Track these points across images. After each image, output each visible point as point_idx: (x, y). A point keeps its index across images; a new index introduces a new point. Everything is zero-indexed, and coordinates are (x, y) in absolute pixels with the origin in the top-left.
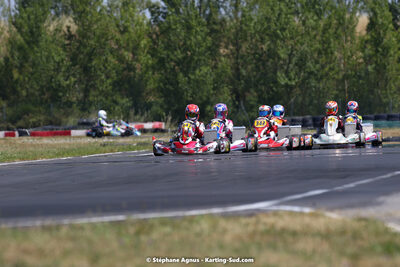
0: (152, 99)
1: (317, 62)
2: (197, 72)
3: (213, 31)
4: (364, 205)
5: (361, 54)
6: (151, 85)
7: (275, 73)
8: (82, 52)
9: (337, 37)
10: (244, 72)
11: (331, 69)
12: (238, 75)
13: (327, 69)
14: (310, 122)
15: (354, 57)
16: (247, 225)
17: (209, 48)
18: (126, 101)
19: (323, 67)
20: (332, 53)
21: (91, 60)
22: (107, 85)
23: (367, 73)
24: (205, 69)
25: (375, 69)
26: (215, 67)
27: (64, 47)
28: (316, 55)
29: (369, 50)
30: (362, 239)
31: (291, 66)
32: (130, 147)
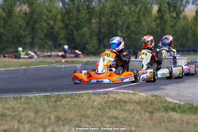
0: (62, 42)
1: (135, 26)
2: (82, 30)
3: (89, 12)
4: (155, 90)
5: (154, 23)
6: (62, 36)
7: (116, 31)
8: (31, 20)
9: (144, 15)
10: (103, 30)
11: (142, 30)
12: (100, 32)
13: (139, 30)
14: (132, 52)
15: (152, 25)
16: (104, 98)
17: (87, 20)
18: (50, 43)
19: (138, 28)
20: (142, 23)
21: (35, 24)
22: (42, 36)
23: (157, 32)
24: (85, 29)
25: (161, 30)
26: (90, 28)
27: (23, 18)
28: (134, 23)
29: (158, 22)
30: (155, 104)
31: (124, 28)
32: (52, 63)
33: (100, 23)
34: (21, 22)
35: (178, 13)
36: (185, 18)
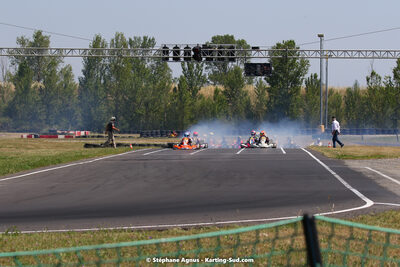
2: (99, 108)
18: (66, 120)
21: (50, 101)
23: (175, 110)
26: (108, 106)
27: (39, 95)
33: (117, 100)
34: (38, 98)
35: (195, 92)
36: (201, 96)
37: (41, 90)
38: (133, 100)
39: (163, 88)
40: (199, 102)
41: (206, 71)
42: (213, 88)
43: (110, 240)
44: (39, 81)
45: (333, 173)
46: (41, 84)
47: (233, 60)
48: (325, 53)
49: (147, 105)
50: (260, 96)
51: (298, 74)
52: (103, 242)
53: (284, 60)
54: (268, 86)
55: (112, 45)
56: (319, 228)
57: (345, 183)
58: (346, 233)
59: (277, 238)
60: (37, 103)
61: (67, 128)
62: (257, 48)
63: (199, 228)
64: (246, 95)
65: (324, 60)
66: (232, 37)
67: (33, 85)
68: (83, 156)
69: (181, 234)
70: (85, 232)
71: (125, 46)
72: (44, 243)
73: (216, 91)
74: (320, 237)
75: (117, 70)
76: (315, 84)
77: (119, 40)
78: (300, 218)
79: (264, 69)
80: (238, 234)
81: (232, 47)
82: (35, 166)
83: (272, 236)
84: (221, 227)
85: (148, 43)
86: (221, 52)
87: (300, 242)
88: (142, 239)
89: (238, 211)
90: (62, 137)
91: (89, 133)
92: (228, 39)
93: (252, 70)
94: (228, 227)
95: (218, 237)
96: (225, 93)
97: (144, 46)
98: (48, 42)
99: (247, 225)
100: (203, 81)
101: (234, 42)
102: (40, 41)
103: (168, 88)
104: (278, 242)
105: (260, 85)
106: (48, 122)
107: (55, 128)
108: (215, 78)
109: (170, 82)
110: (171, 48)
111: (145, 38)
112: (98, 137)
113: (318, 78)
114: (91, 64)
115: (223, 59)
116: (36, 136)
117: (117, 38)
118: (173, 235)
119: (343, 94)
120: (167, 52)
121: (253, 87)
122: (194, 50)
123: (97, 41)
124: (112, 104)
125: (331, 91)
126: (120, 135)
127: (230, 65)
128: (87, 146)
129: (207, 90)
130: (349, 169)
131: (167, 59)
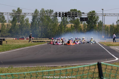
34: (18, 28)
35: (65, 26)
36: (67, 27)
37: (19, 25)
38: (47, 28)
39: (56, 25)
40: (66, 29)
41: (69, 20)
42: (70, 25)
43: (40, 70)
44: (19, 22)
45: (106, 50)
46: (19, 23)
47: (76, 16)
48: (104, 14)
49: (51, 30)
50: (84, 27)
51: (96, 21)
52: (38, 70)
53: (92, 17)
54: (87, 24)
55: (41, 12)
56: (102, 66)
57: (110, 53)
58: (110, 68)
59: (90, 69)
60: (18, 29)
61: (27, 37)
62: (84, 13)
63: (66, 66)
64: (80, 27)
65: (104, 17)
66: (76, 10)
67: (17, 24)
68: (32, 45)
69: (61, 68)
70: (32, 67)
71: (44, 12)
72: (20, 70)
73: (72, 26)
74: (103, 69)
75: (42, 19)
76: (101, 24)
77: (43, 10)
78: (96, 63)
79: (86, 19)
80: (78, 68)
81: (76, 13)
82: (18, 48)
83: (88, 68)
84: (73, 66)
85: (51, 11)
86: (73, 14)
87: (97, 70)
88: (49, 69)
89: (78, 61)
90: (26, 39)
91: (33, 38)
92: (75, 10)
93: (82, 19)
94: (75, 66)
95: (72, 69)
96: (74, 26)
97: (50, 12)
98: (21, 11)
99: (80, 65)
100: (68, 23)
101: (77, 11)
102: (19, 11)
103: (57, 25)
104: (90, 70)
105: (84, 24)
106: (21, 35)
107: (23, 36)
108: (71, 22)
109: (58, 23)
110: (58, 13)
111: (50, 10)
112: (36, 39)
113: (102, 22)
114: (34, 17)
115: (73, 16)
116: (18, 39)
117: (42, 10)
118: (58, 68)
119: (109, 27)
120: (57, 14)
121: (82, 24)
122: (65, 13)
123: (36, 11)
124: (40, 30)
125: (106, 26)
126: (43, 39)
127: (76, 18)
128: (33, 42)
129: (69, 25)
130: (111, 49)
131: (57, 16)
